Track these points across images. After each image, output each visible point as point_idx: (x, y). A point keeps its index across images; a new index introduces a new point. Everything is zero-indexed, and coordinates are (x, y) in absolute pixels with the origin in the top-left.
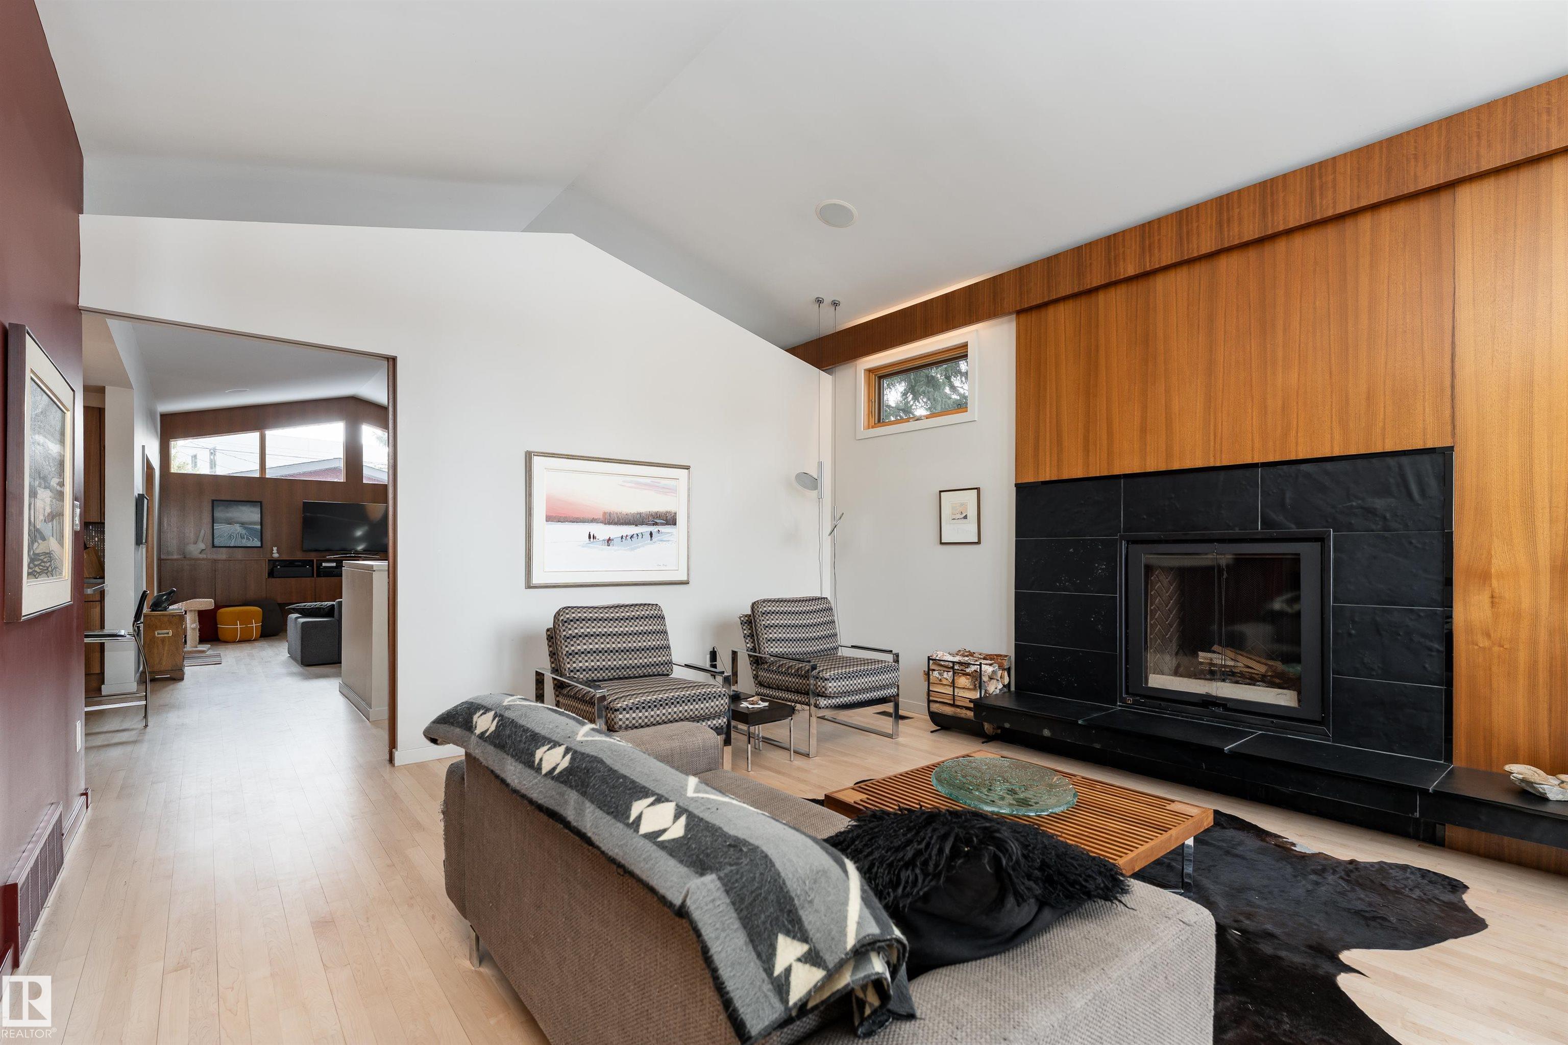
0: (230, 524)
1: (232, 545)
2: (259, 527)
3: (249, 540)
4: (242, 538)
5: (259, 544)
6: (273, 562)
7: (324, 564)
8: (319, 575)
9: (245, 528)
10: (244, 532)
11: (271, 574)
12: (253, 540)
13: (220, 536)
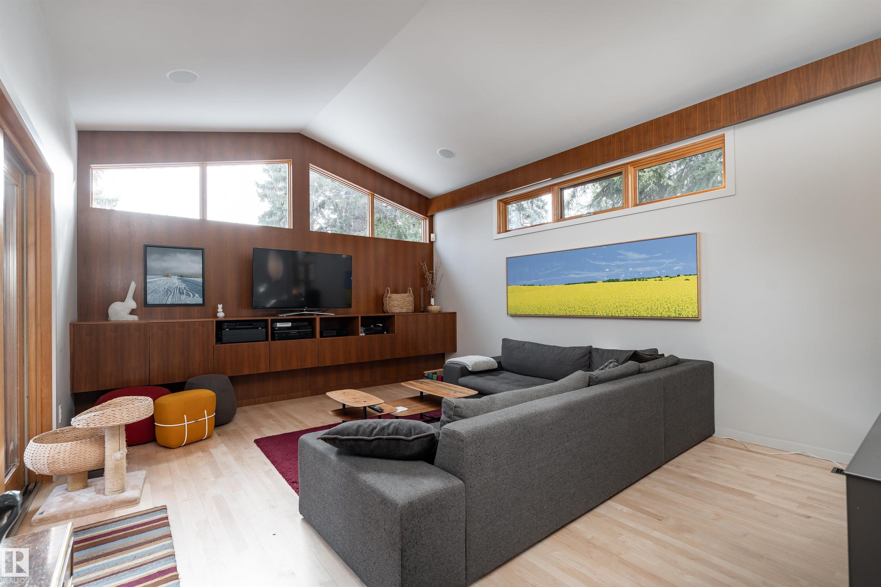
0: (167, 276)
1: (169, 302)
2: (200, 280)
3: (189, 295)
4: (181, 293)
5: (200, 301)
6: (220, 324)
7: (279, 325)
8: (273, 339)
9: (185, 281)
10: (183, 286)
11: (219, 339)
12: (194, 296)
13: (155, 291)
